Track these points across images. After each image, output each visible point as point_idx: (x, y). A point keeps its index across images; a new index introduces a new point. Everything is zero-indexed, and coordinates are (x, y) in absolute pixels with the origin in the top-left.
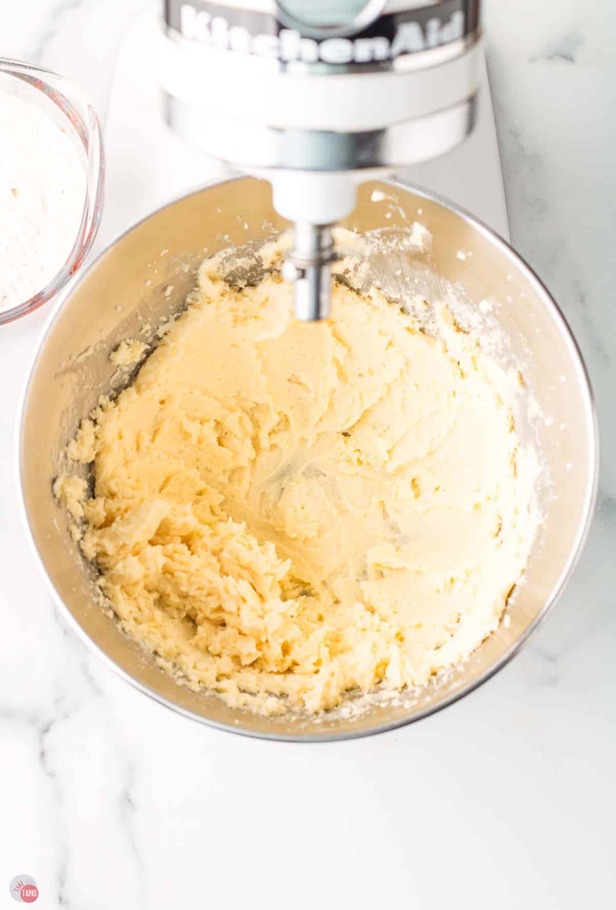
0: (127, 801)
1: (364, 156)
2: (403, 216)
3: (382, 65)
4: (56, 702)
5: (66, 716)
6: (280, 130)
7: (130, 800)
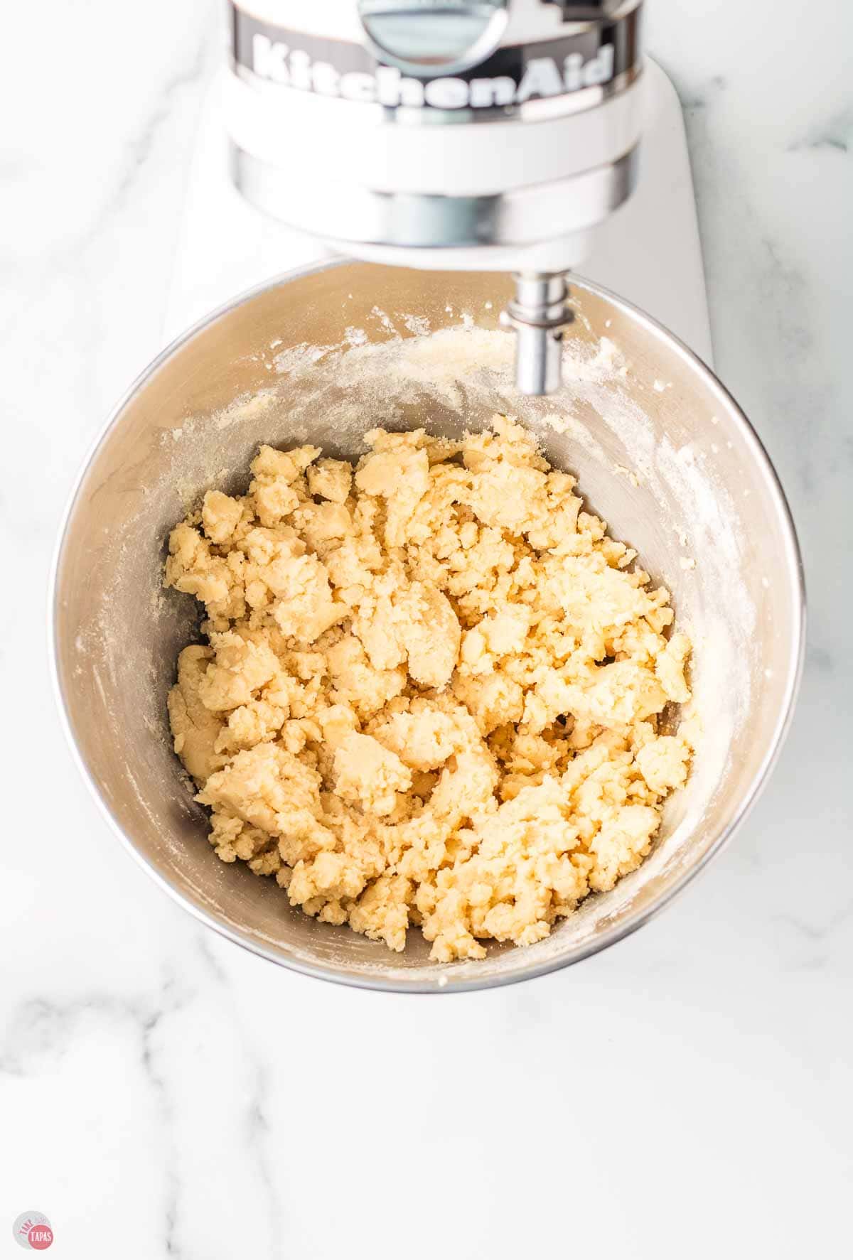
0: (257, 1118)
1: (484, 229)
2: (588, 327)
3: (507, 111)
4: (166, 987)
5: (178, 1006)
6: (388, 195)
7: (261, 1118)
